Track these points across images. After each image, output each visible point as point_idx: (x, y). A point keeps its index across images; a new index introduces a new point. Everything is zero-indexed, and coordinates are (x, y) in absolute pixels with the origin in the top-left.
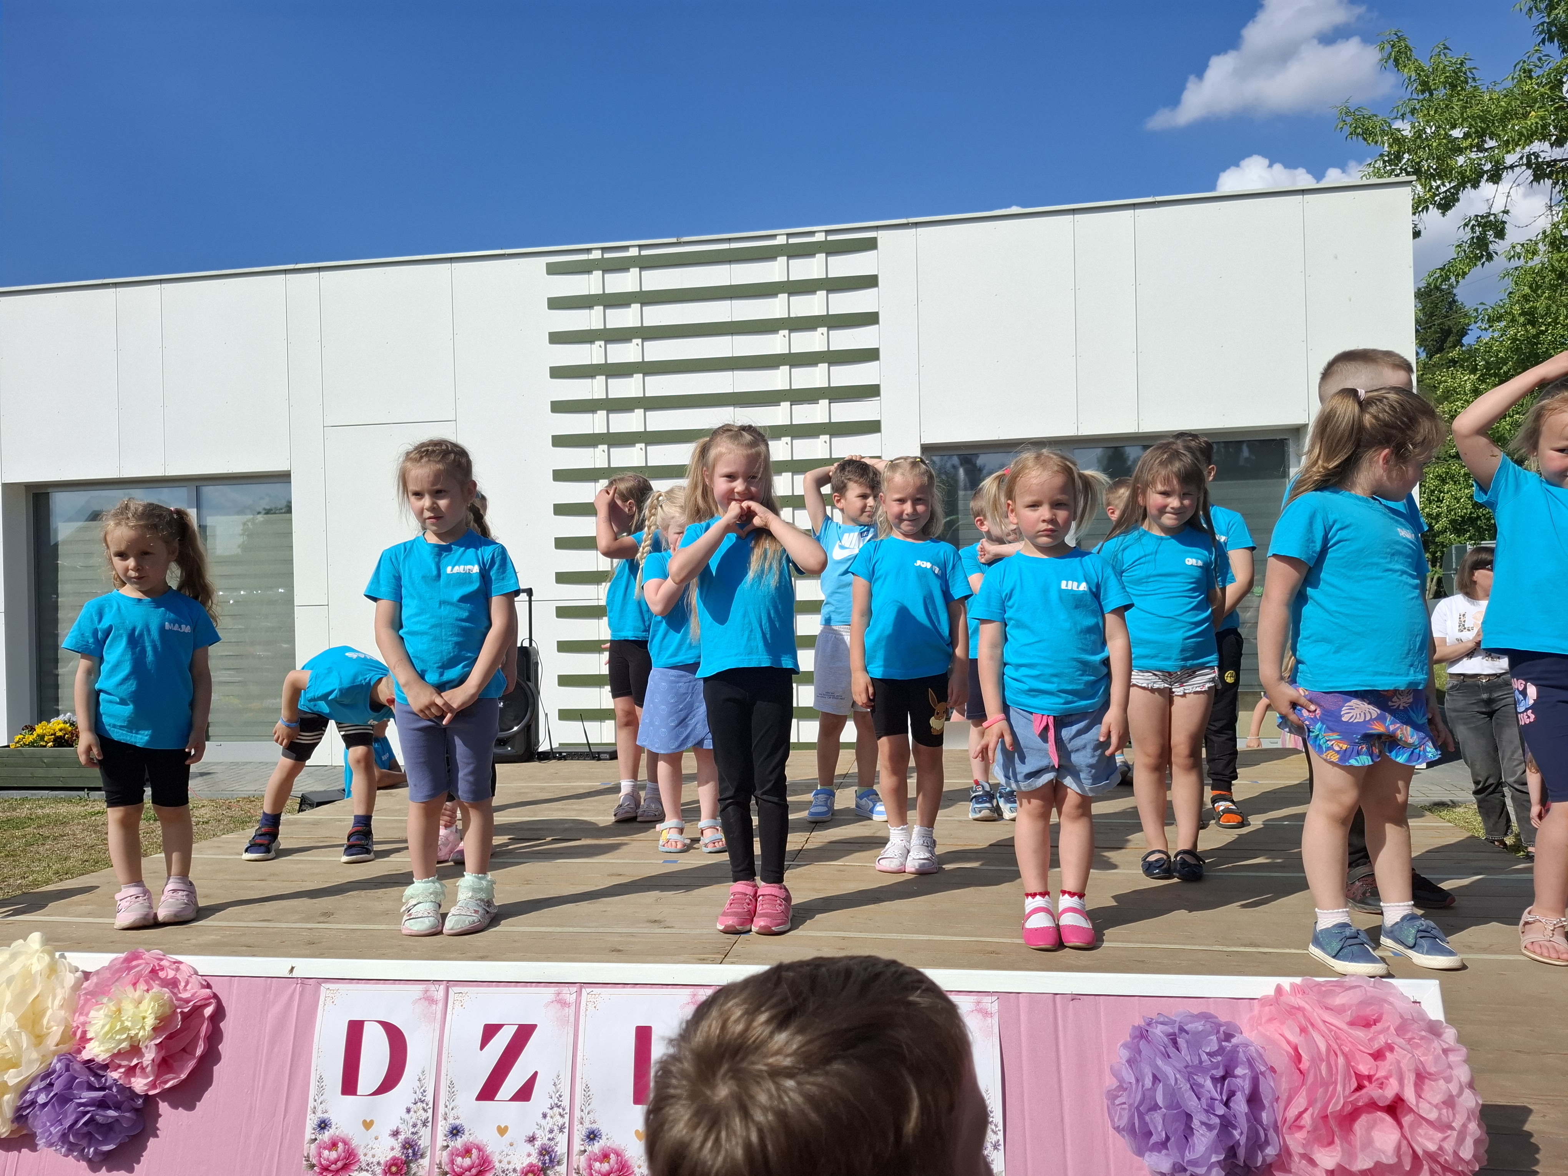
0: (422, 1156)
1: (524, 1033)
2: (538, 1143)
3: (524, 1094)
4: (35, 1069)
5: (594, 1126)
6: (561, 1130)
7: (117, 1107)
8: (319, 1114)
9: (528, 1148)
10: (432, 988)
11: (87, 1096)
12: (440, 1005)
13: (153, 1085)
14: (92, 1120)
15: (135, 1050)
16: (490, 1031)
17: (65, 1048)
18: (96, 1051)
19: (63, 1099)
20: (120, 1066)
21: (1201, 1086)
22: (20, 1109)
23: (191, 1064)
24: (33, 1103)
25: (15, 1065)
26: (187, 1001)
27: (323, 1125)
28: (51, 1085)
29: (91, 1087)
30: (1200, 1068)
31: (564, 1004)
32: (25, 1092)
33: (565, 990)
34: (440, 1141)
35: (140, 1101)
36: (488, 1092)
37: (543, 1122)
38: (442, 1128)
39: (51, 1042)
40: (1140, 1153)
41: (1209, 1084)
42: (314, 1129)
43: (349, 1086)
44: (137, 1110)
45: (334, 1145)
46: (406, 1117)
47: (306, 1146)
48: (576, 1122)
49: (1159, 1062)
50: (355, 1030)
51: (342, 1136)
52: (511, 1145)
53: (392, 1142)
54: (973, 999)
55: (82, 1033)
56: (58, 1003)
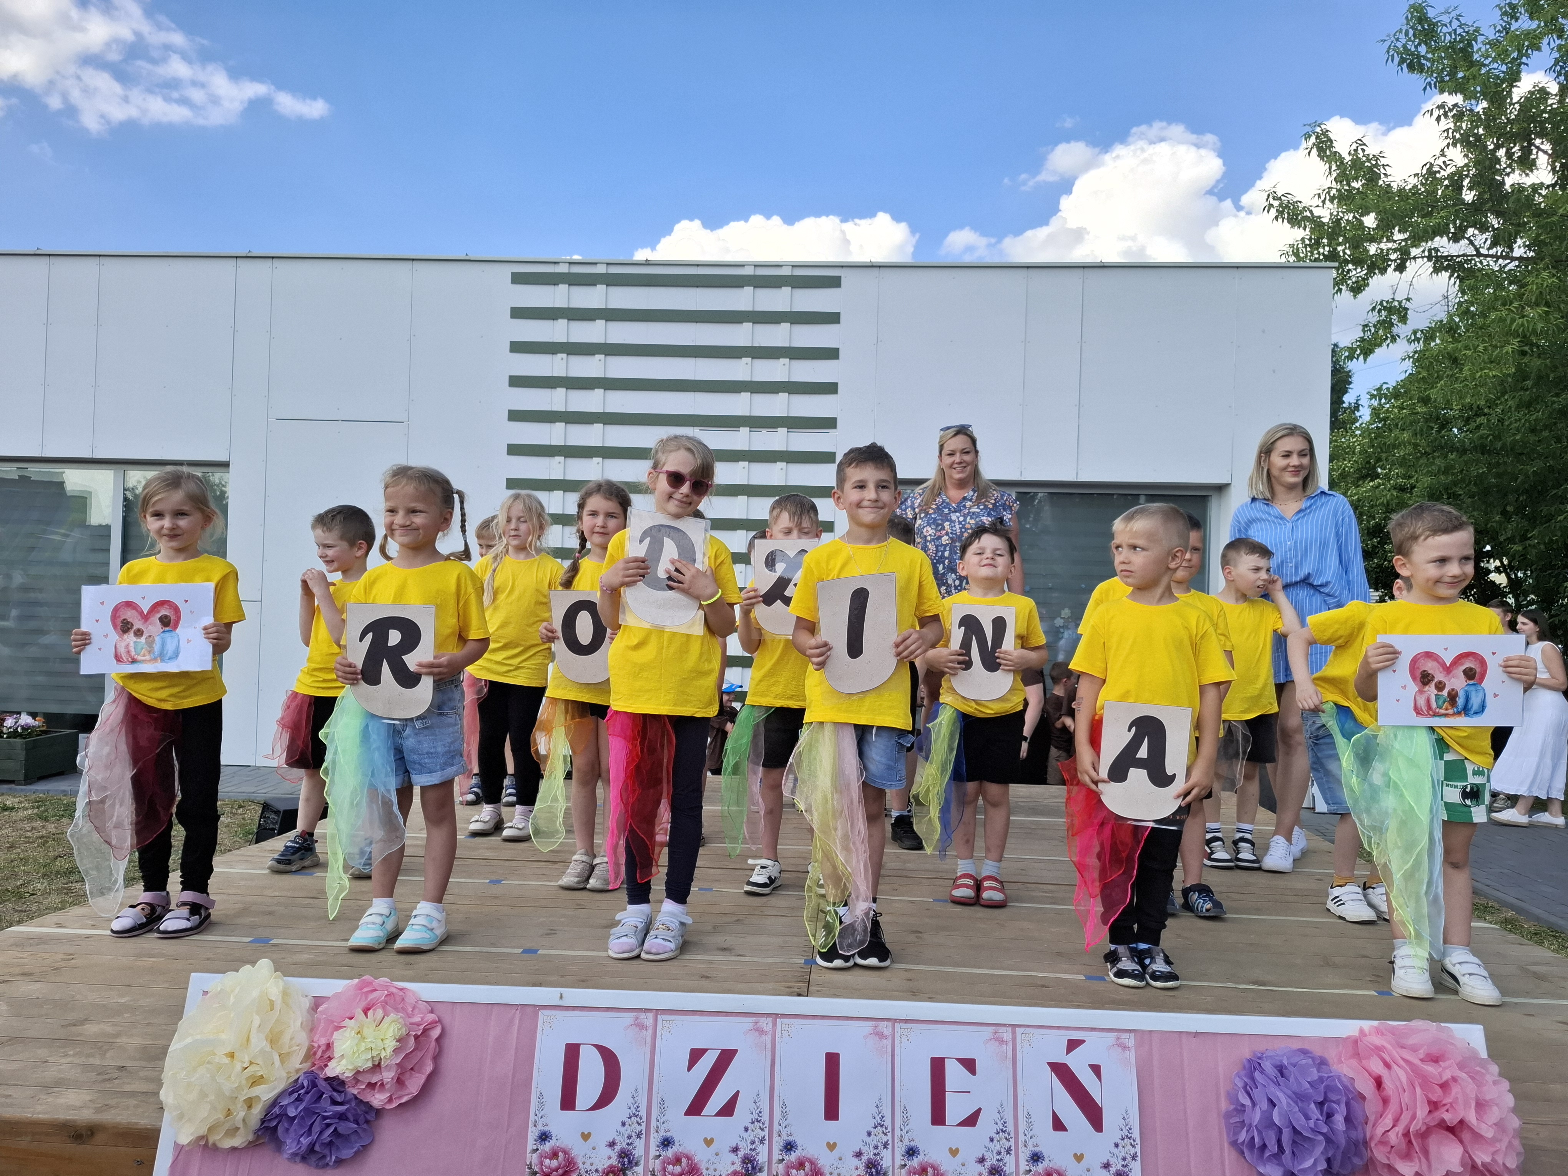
0: (637, 1164)
1: (726, 1057)
2: (741, 1153)
3: (728, 1110)
4: (283, 1088)
5: (791, 1139)
6: (762, 1141)
7: (355, 1119)
8: (540, 1127)
9: (732, 1157)
10: (643, 1015)
11: (331, 1109)
12: (650, 1031)
13: (390, 1100)
14: (334, 1132)
15: (377, 1068)
16: (696, 1055)
17: (306, 1066)
18: (340, 1068)
19: (310, 1113)
20: (363, 1082)
21: (1307, 1109)
22: (267, 1120)
23: (421, 1080)
24: (279, 1116)
25: (266, 1082)
26: (418, 1024)
27: (544, 1137)
28: (299, 1099)
29: (334, 1103)
30: (1305, 1094)
31: (762, 1032)
32: (274, 1105)
33: (763, 1020)
34: (653, 1151)
35: (374, 1113)
36: (696, 1108)
37: (745, 1135)
38: (655, 1140)
39: (296, 1061)
41: (1312, 1107)
42: (536, 1140)
43: (568, 1101)
44: (368, 1122)
45: (554, 1155)
46: (621, 1129)
47: (528, 1155)
48: (775, 1135)
49: (1272, 1089)
50: (572, 1052)
51: (562, 1146)
52: (717, 1155)
53: (609, 1151)
54: (1114, 1035)
55: (324, 1052)
56: (299, 1023)
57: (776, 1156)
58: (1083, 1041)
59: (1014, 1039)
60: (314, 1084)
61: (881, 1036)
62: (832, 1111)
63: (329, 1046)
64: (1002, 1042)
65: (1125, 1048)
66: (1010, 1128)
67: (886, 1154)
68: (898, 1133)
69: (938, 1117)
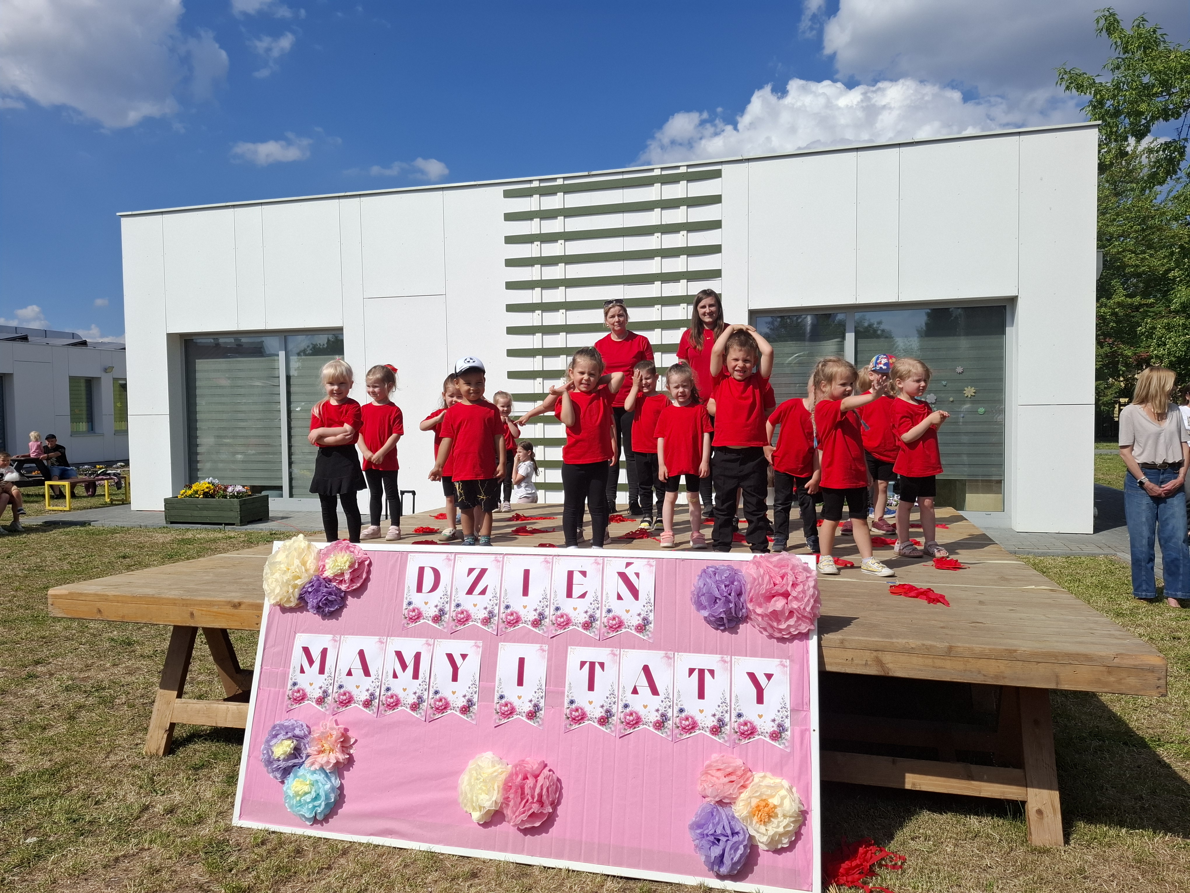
0: (446, 613)
1: (483, 571)
2: (488, 610)
3: (483, 592)
4: (307, 580)
5: (508, 604)
6: (496, 605)
7: (336, 595)
8: (408, 600)
9: (484, 611)
10: (450, 555)
11: (325, 590)
12: (453, 561)
13: (349, 588)
14: (327, 599)
15: (342, 574)
16: (471, 570)
17: (317, 574)
18: (328, 573)
19: (317, 591)
20: (337, 580)
21: (720, 587)
22: (301, 594)
23: (362, 581)
24: (306, 592)
25: (300, 578)
26: (360, 558)
27: (410, 603)
28: (313, 586)
29: (326, 587)
30: (722, 581)
31: (498, 561)
32: (304, 588)
33: (498, 556)
34: (453, 609)
35: (343, 594)
36: (470, 592)
37: (490, 602)
38: (453, 604)
39: (312, 572)
40: (698, 610)
41: (723, 586)
42: (406, 605)
43: (419, 589)
44: (342, 598)
45: (414, 610)
46: (440, 600)
47: (404, 610)
48: (502, 602)
49: (707, 580)
50: (421, 570)
51: (417, 607)
52: (478, 610)
53: (435, 609)
54: (646, 560)
55: (323, 569)
56: (313, 558)
57: (502, 610)
58: (633, 563)
59: (604, 563)
60: (318, 580)
61: (547, 562)
62: (525, 592)
63: (324, 566)
64: (598, 564)
65: (651, 566)
66: (599, 599)
67: (547, 610)
68: (552, 601)
69: (569, 595)
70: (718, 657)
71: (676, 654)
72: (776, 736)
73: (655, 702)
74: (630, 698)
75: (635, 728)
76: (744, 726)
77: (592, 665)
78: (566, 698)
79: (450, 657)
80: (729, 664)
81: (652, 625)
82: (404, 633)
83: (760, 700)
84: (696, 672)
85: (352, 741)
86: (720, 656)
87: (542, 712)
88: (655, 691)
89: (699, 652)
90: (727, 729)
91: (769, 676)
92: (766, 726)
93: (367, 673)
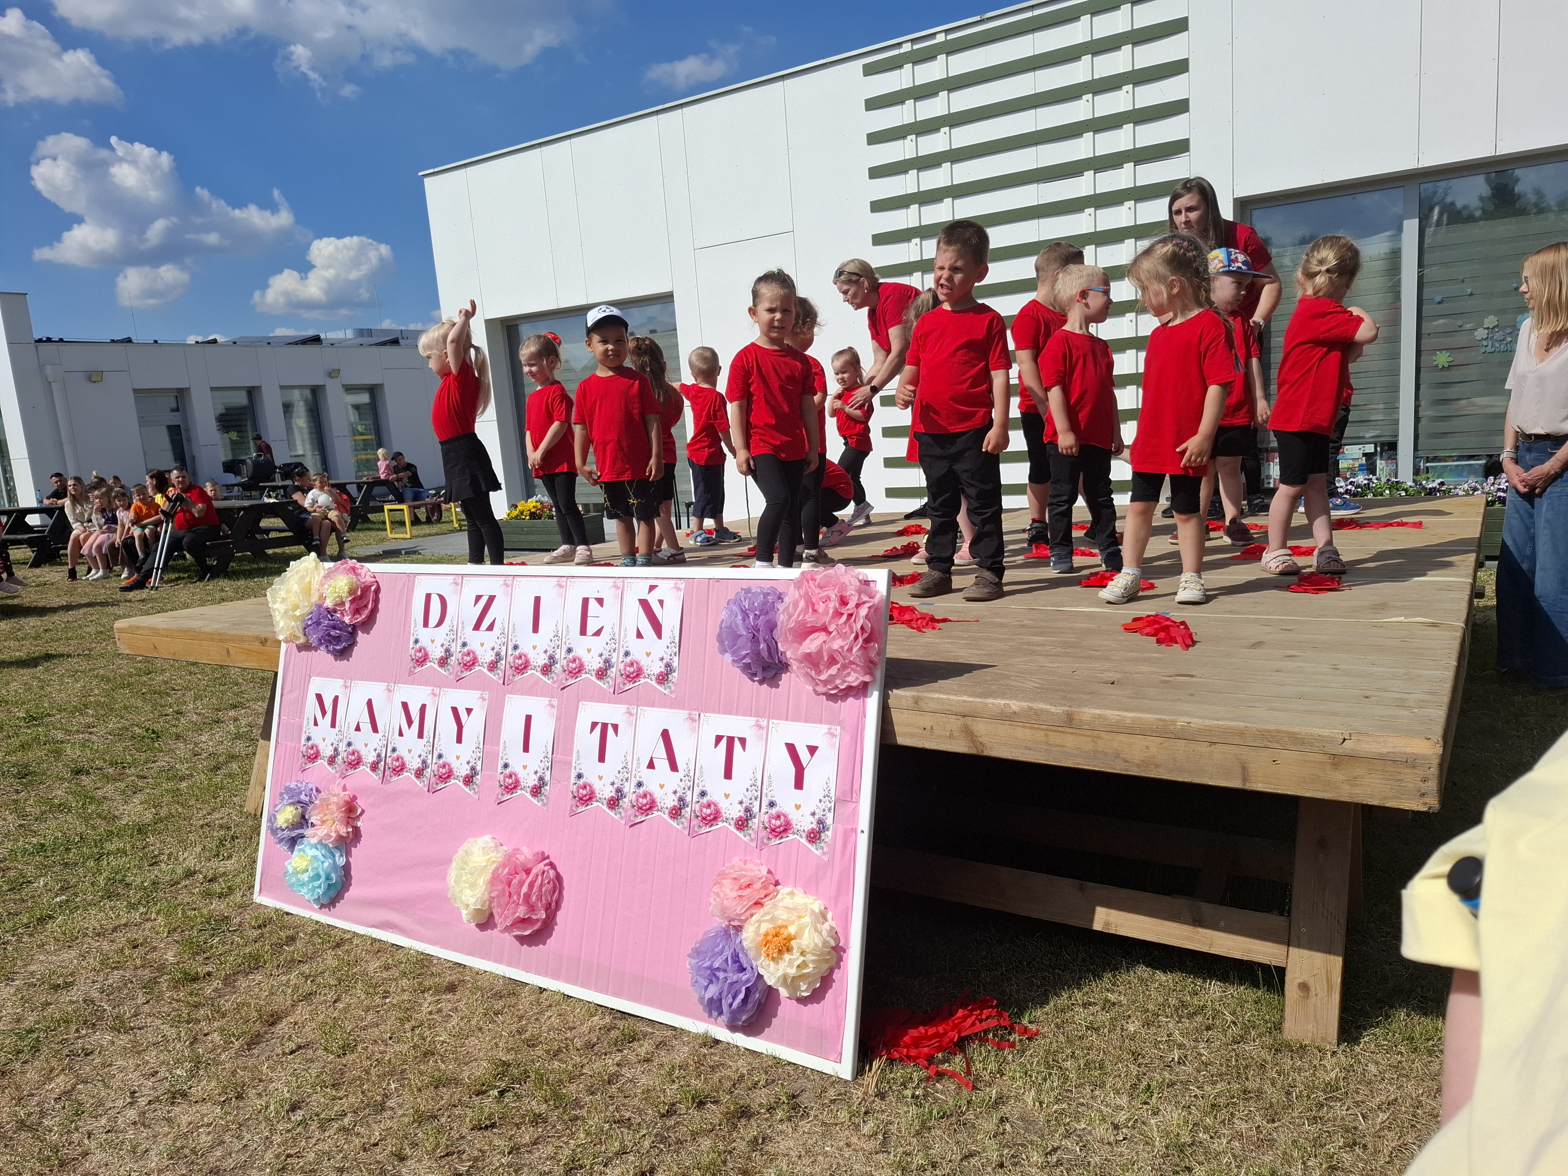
0: (452, 653)
1: (491, 599)
2: (495, 651)
3: (490, 628)
5: (517, 643)
6: (504, 644)
7: (340, 630)
8: (415, 636)
9: (491, 652)
10: (456, 578)
12: (459, 586)
13: (353, 621)
14: (330, 634)
15: (343, 603)
16: (478, 598)
17: (318, 603)
18: (329, 602)
19: (319, 623)
20: (339, 611)
23: (367, 613)
26: (363, 583)
27: (417, 641)
28: (313, 617)
29: (329, 620)
31: (507, 585)
33: (509, 579)
34: (459, 649)
35: (349, 628)
36: (477, 627)
37: (497, 641)
38: (460, 643)
39: (314, 599)
40: (722, 652)
42: (413, 643)
43: (426, 623)
44: (348, 632)
45: (420, 650)
46: (446, 637)
47: (411, 650)
48: (510, 641)
50: (428, 597)
51: (423, 646)
52: (485, 651)
53: (441, 649)
54: (673, 582)
56: (316, 582)
57: (510, 653)
58: (657, 586)
59: (623, 586)
60: (321, 610)
61: (561, 586)
62: (536, 629)
64: (617, 588)
65: (678, 589)
66: (617, 637)
67: (558, 651)
68: (564, 640)
69: (583, 632)
70: (752, 720)
71: (702, 714)
72: (814, 836)
73: (673, 781)
74: (645, 775)
75: (647, 815)
76: (776, 819)
77: (605, 726)
78: (573, 771)
79: (455, 710)
80: (765, 730)
81: (675, 674)
82: (410, 678)
83: (799, 784)
84: (724, 741)
85: (359, 811)
86: (755, 719)
87: (547, 788)
88: (674, 767)
89: (730, 713)
90: (755, 823)
91: (812, 750)
92: (804, 822)
93: (375, 729)
